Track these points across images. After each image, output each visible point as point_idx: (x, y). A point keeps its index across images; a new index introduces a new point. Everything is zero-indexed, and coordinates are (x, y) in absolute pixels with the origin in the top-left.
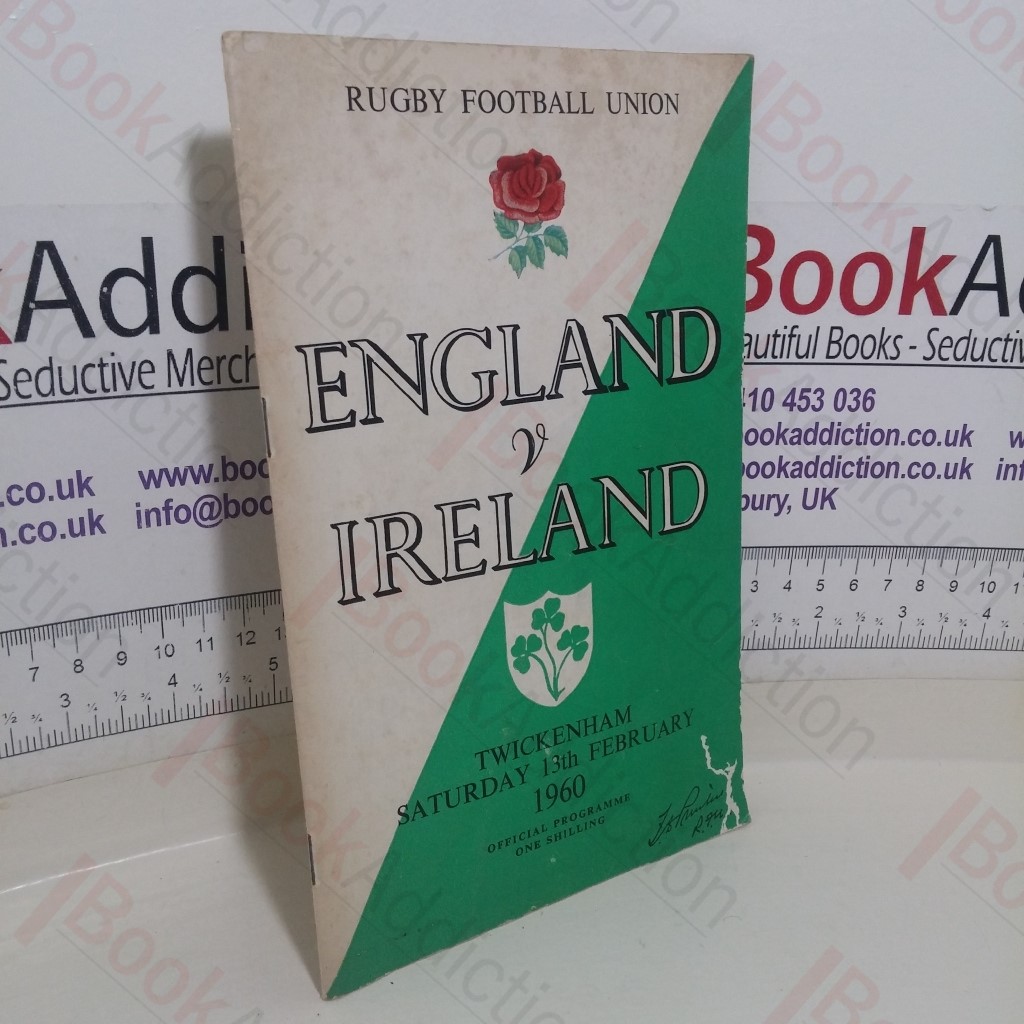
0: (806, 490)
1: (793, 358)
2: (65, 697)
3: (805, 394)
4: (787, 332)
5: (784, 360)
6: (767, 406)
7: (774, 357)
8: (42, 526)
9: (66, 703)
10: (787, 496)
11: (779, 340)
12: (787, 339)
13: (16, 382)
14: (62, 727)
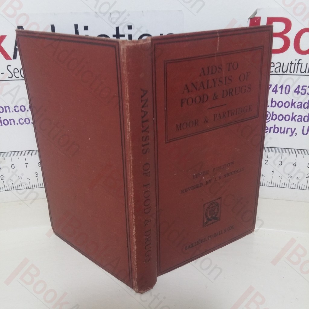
0: (304, 127)
1: (299, 73)
2: (36, 173)
3: (304, 88)
4: (297, 62)
5: (295, 73)
6: (287, 92)
7: (291, 72)
8: (25, 119)
9: (37, 175)
10: (295, 129)
11: (293, 65)
12: (297, 65)
13: (14, 72)
14: (36, 183)
